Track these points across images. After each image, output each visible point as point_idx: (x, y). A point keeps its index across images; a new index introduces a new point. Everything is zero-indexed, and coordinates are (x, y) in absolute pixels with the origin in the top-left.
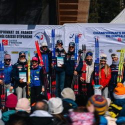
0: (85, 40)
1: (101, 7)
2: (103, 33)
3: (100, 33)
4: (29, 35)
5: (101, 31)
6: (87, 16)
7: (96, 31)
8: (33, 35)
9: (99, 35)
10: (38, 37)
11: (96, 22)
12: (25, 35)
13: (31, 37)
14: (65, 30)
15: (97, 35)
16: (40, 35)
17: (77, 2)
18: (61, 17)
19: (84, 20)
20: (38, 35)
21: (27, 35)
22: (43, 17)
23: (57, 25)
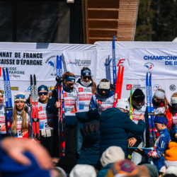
0: (130, 68)
1: (156, 15)
2: (160, 58)
3: (154, 58)
4: (36, 59)
5: (156, 55)
6: (133, 30)
7: (148, 54)
8: (44, 59)
9: (153, 62)
11: (148, 40)
12: (30, 59)
13: (39, 63)
14: (96, 53)
15: (150, 61)
17: (118, 7)
18: (90, 31)
19: (128, 36)
20: (51, 60)
21: (33, 59)
22: (60, 31)
23: (83, 43)
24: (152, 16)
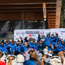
2: (64, 32)
5: (63, 31)
10: (41, 33)
12: (37, 33)
16: (42, 33)
17: (55, 22)
24: (63, 26)
